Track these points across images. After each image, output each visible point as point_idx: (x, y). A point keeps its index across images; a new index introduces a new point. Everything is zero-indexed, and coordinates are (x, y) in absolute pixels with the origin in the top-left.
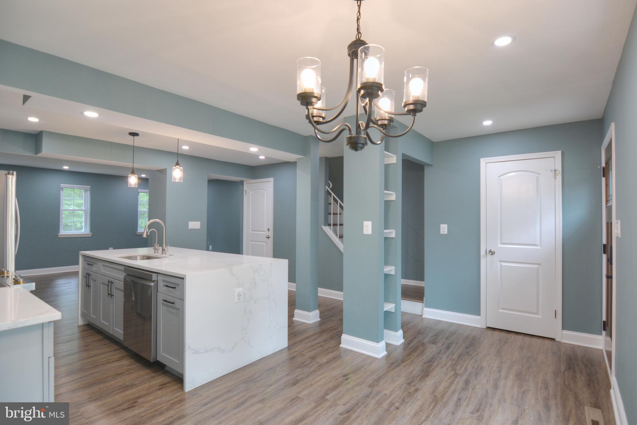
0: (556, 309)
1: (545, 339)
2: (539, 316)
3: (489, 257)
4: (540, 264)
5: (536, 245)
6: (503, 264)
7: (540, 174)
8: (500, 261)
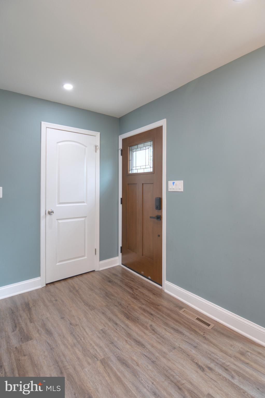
0: (95, 248)
1: (90, 273)
2: (86, 257)
3: (48, 216)
4: (85, 217)
5: (83, 202)
6: (60, 221)
7: (86, 147)
8: (57, 220)
